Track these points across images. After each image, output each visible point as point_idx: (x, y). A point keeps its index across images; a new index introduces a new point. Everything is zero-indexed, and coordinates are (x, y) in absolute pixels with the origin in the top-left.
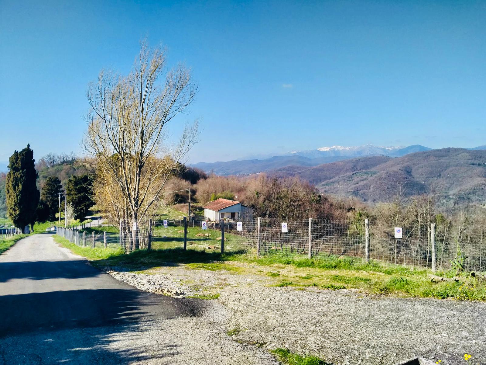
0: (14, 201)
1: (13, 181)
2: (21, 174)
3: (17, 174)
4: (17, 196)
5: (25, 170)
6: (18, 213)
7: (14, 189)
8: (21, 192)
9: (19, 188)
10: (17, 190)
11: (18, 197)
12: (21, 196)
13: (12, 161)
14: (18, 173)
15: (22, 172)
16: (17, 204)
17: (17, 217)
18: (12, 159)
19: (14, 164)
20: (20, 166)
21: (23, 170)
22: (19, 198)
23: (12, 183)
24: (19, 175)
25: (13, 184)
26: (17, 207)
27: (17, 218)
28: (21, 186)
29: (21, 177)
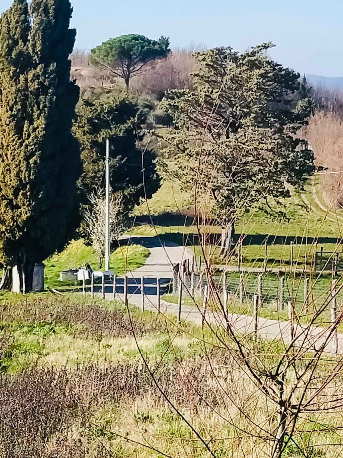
0: (18, 175)
1: (16, 103)
2: (41, 79)
3: (26, 79)
4: (27, 159)
5: (52, 67)
6: (24, 217)
7: (19, 131)
8: (41, 145)
9: (34, 130)
10: (29, 135)
11: (31, 161)
12: (41, 157)
13: (9, 31)
14: (30, 76)
15: (45, 73)
16: (24, 186)
17: (20, 229)
18: (8, 23)
19: (16, 43)
20: (38, 48)
21: (47, 66)
22: (35, 163)
23: (11, 109)
24: (33, 81)
25: (15, 112)
26: (24, 195)
27: (18, 235)
28: (40, 123)
29: (43, 89)
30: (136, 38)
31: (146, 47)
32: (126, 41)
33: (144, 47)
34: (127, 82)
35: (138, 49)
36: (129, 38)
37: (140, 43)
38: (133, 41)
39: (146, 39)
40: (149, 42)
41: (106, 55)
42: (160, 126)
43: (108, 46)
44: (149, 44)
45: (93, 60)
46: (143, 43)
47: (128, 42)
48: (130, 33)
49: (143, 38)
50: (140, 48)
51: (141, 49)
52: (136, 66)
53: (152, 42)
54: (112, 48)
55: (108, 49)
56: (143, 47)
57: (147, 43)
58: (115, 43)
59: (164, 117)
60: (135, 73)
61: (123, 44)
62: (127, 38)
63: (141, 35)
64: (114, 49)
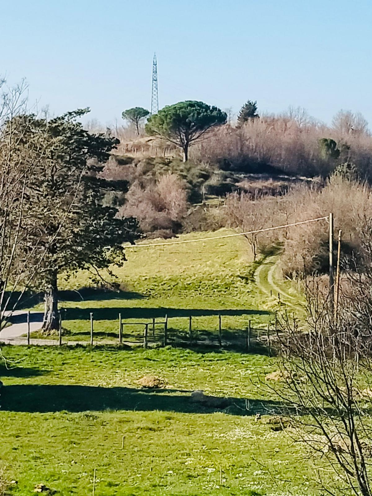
30: (191, 104)
31: (202, 114)
32: (181, 108)
33: (201, 113)
34: (186, 151)
35: (194, 115)
36: (186, 105)
37: (196, 110)
38: (189, 107)
39: (204, 105)
40: (207, 107)
41: (161, 123)
42: (213, 196)
43: (163, 113)
44: (206, 111)
45: (149, 129)
46: (199, 110)
47: (183, 110)
48: (187, 100)
49: (200, 105)
50: (196, 115)
51: (198, 116)
52: (194, 134)
53: (211, 108)
54: (167, 115)
55: (163, 117)
56: (199, 114)
57: (204, 110)
58: (169, 110)
59: (218, 187)
60: (193, 141)
61: (178, 111)
62: (182, 105)
63: (199, 101)
64: (169, 117)
